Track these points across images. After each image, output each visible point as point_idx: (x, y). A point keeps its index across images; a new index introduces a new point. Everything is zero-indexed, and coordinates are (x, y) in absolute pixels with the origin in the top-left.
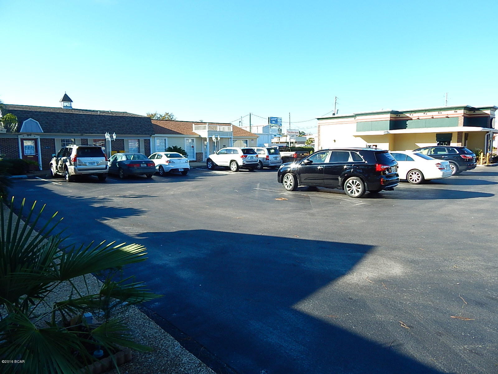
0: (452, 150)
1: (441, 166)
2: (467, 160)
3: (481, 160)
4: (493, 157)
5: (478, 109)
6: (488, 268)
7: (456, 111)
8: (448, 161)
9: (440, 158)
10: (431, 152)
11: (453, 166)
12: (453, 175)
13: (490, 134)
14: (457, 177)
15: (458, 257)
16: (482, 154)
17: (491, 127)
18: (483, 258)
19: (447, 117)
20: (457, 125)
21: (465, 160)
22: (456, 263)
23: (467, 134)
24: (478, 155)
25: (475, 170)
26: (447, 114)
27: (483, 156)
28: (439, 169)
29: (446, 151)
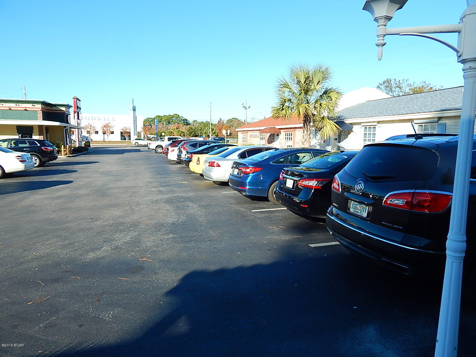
0: (32, 142)
1: (22, 158)
2: (49, 152)
3: (63, 151)
4: (72, 149)
5: (55, 105)
6: (64, 247)
7: (34, 105)
8: (29, 154)
9: (20, 151)
10: (11, 144)
11: (36, 158)
12: (37, 167)
13: (67, 129)
14: (41, 168)
15: (38, 244)
16: (63, 146)
17: (68, 123)
18: (61, 238)
19: (26, 110)
20: (36, 119)
21: (47, 152)
22: (36, 250)
23: (47, 128)
24: (59, 147)
25: (56, 161)
26: (25, 107)
27: (64, 148)
28: (20, 161)
29: (27, 144)
